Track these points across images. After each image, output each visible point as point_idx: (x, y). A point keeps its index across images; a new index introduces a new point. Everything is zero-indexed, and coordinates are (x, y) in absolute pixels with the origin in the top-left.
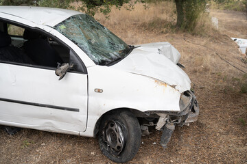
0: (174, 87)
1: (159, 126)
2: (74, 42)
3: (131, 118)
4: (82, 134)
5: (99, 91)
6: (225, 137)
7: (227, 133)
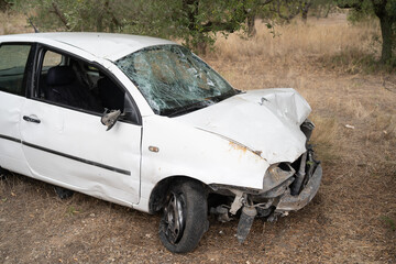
0: (258, 153)
1: (234, 208)
2: (134, 82)
3: (194, 192)
4: (135, 206)
5: (155, 150)
6: (352, 242)
7: (359, 237)
